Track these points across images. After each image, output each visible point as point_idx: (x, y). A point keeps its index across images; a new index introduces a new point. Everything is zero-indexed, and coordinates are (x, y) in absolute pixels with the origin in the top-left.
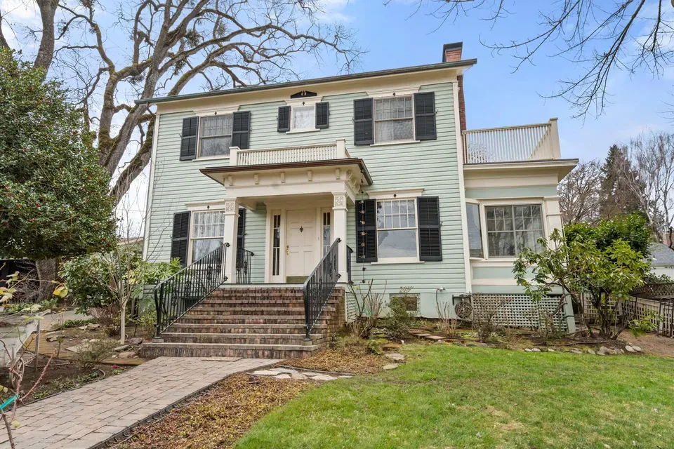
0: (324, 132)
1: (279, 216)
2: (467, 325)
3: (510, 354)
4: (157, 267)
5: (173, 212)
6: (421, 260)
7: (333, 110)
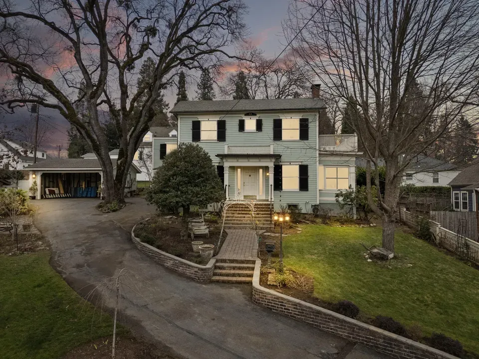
0: (260, 133)
2: (317, 216)
3: (332, 228)
6: (300, 190)
7: (264, 122)
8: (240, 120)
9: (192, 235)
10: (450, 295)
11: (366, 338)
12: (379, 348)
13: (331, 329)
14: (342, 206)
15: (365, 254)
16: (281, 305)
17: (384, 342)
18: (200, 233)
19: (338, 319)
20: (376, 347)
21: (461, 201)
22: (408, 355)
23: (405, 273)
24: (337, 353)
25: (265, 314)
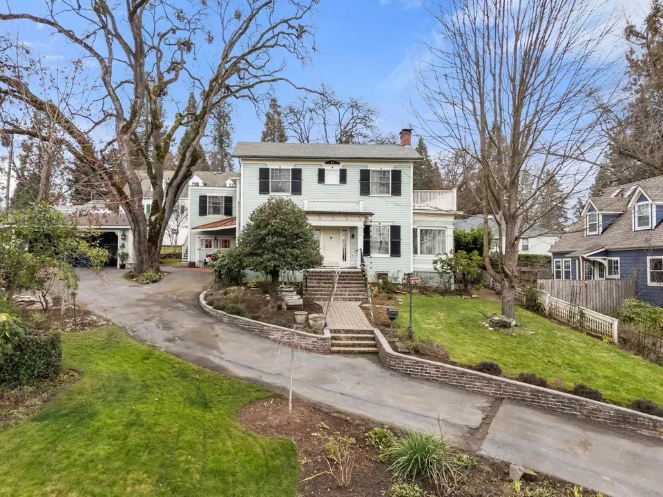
0: (344, 185)
1: (319, 230)
6: (391, 256)
7: (348, 173)
8: (319, 169)
9: (284, 307)
10: (578, 357)
11: (513, 393)
12: (526, 401)
13: (477, 388)
14: (441, 274)
15: (484, 323)
16: (421, 369)
17: (531, 395)
18: (293, 304)
19: (484, 378)
20: (523, 400)
21: (563, 270)
22: (555, 405)
23: (530, 339)
24: (491, 407)
25: (406, 378)
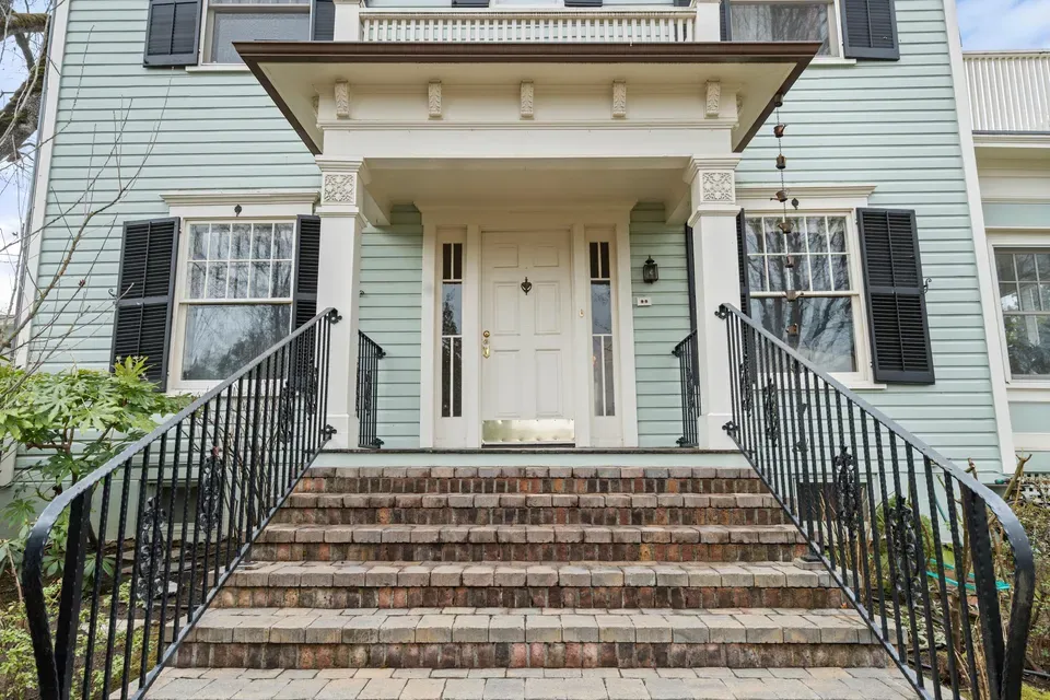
1: (458, 248)
4: (62, 387)
5: (121, 220)
6: (877, 381)
